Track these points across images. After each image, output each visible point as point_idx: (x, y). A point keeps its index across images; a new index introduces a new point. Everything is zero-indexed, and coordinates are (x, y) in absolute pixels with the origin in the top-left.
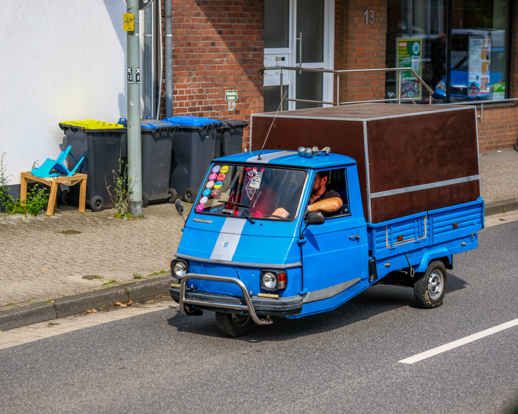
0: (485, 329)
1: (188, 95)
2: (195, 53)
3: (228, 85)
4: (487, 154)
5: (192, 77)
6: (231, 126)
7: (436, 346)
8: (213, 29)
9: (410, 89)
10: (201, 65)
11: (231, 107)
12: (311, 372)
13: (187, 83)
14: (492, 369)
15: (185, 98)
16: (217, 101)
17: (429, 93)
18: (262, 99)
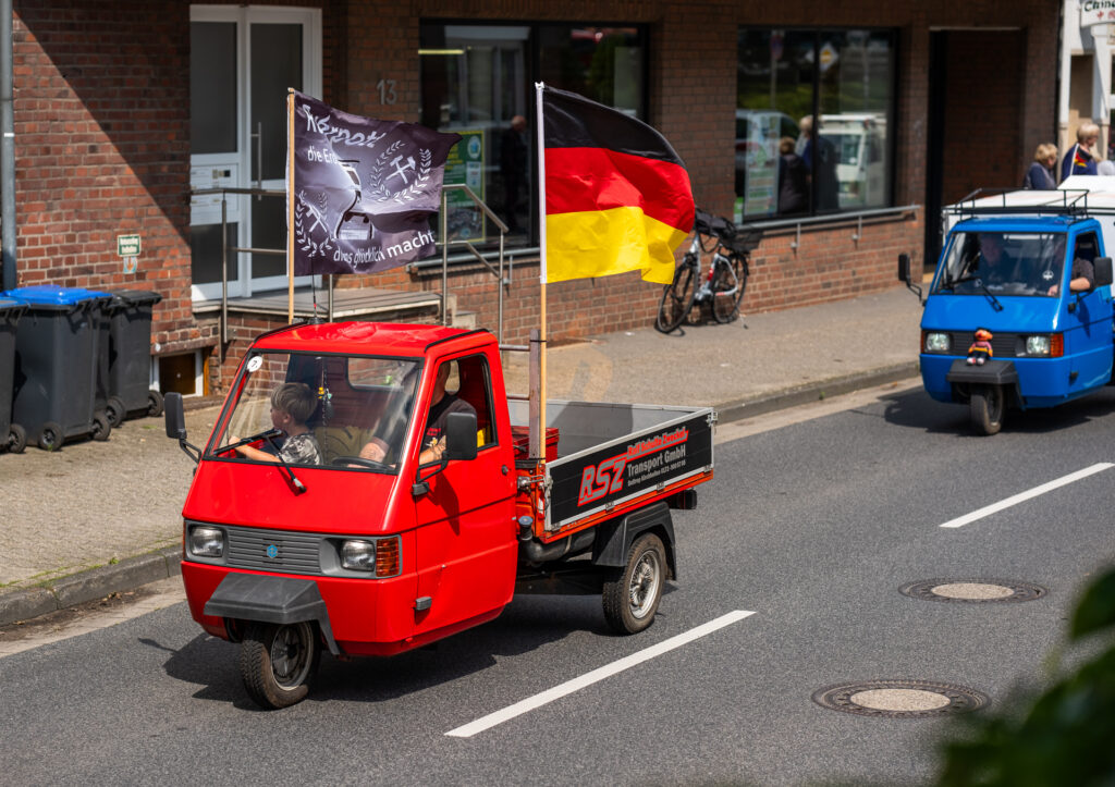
0: (603, 665)
1: (46, 247)
2: (58, 167)
3: (123, 226)
4: (606, 340)
5: (55, 212)
6: (129, 303)
7: (514, 702)
8: (93, 121)
9: (464, 224)
10: (70, 188)
11: (129, 267)
12: (282, 763)
13: (45, 224)
14: (615, 738)
15: (40, 253)
16: (102, 256)
17: (499, 230)
18: (188, 250)
